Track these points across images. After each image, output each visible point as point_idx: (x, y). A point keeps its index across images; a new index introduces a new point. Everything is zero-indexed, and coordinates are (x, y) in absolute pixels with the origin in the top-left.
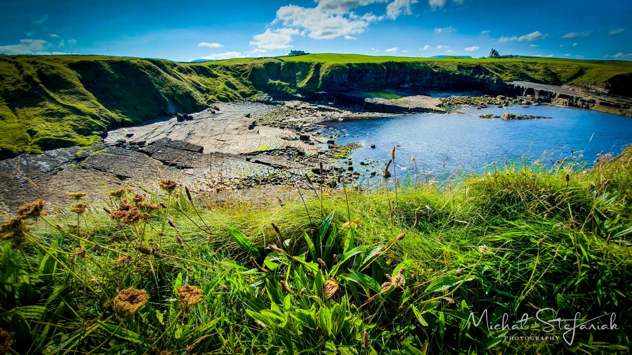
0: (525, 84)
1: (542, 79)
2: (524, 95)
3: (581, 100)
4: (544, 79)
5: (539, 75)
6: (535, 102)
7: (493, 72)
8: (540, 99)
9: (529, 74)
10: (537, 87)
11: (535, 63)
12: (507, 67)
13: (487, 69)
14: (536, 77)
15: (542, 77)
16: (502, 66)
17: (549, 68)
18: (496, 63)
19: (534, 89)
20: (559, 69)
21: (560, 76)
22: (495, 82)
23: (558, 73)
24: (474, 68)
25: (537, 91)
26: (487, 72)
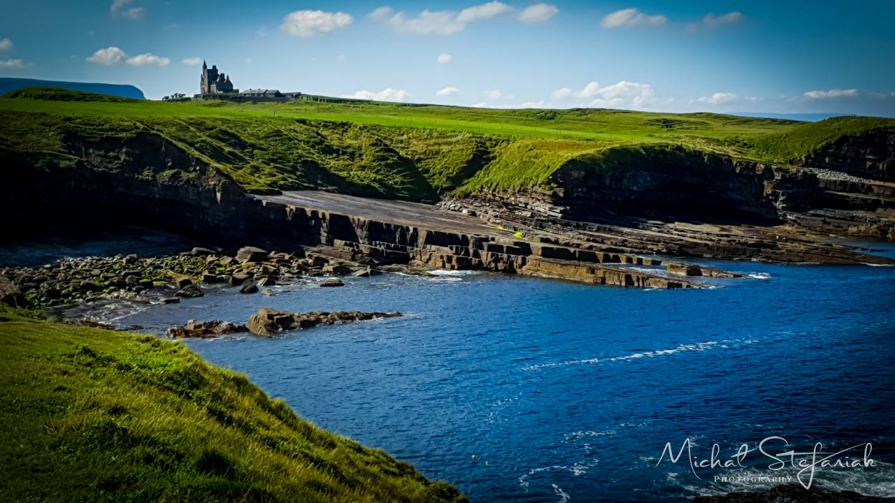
0: (321, 203)
1: (375, 180)
2: (323, 240)
3: (491, 248)
4: (380, 182)
5: (363, 168)
6: (363, 264)
7: (205, 159)
8: (374, 253)
9: (331, 163)
10: (361, 211)
11: (345, 126)
12: (252, 141)
13: (180, 145)
14: (356, 175)
15: (373, 176)
16: (233, 136)
17: (388, 142)
18: (209, 123)
19: (351, 217)
20: (419, 147)
21: (427, 171)
22: (219, 195)
23: (419, 160)
24: (129, 142)
25: (362, 226)
26: (183, 161)
